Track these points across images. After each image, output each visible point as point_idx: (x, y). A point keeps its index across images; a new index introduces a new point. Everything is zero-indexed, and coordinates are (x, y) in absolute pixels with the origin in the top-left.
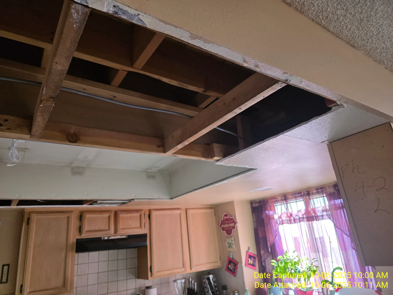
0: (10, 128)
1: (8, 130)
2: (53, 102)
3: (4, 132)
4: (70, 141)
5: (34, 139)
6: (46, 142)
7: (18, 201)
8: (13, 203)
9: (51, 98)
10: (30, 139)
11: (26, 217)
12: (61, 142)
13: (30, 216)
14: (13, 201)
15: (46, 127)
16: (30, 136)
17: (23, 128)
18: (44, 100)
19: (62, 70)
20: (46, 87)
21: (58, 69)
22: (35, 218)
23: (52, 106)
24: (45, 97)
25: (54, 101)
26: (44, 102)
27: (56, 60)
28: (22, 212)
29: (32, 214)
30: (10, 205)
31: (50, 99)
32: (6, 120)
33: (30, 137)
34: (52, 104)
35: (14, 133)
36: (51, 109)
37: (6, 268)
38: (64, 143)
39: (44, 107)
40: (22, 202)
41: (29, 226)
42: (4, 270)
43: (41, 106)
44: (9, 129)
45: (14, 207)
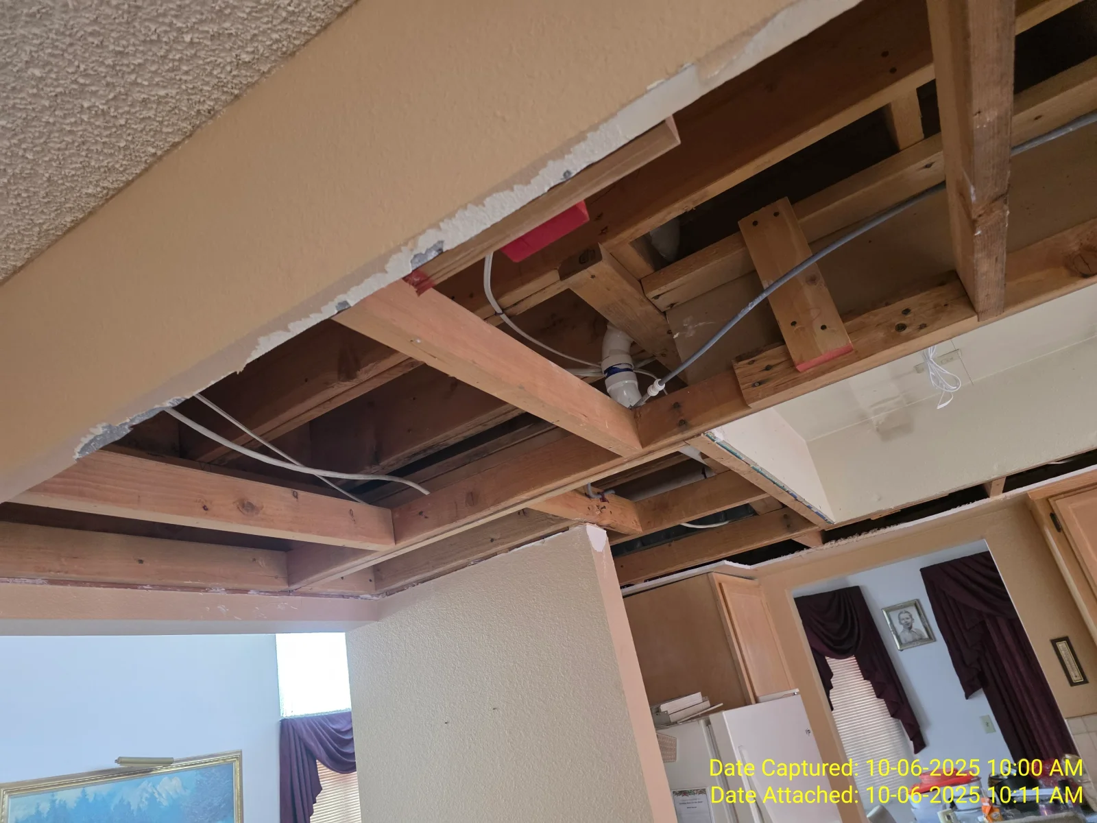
0: (925, 323)
1: (923, 331)
2: (1006, 207)
3: (917, 339)
4: (1085, 276)
5: (990, 319)
6: (1021, 311)
7: (1004, 480)
8: (992, 490)
9: (996, 199)
10: (981, 323)
11: (1043, 514)
12: (1064, 290)
13: (1054, 508)
14: (993, 485)
15: (1009, 275)
16: (976, 317)
17: (949, 308)
18: (980, 216)
19: (999, 118)
20: (974, 184)
21: (990, 122)
22: (1069, 507)
23: (1004, 217)
24: (981, 207)
25: (1005, 203)
26: (982, 220)
27: (977, 104)
28: (1024, 503)
29: (1055, 500)
30: (986, 496)
31: (993, 205)
32: (907, 311)
33: (978, 321)
34: (1004, 212)
35: (938, 329)
36: (1005, 226)
37: (1062, 646)
38: (1072, 287)
39: (987, 232)
40: (1014, 481)
41: (1065, 530)
42: (1063, 653)
43: (979, 233)
44: (923, 326)
45: (998, 497)
